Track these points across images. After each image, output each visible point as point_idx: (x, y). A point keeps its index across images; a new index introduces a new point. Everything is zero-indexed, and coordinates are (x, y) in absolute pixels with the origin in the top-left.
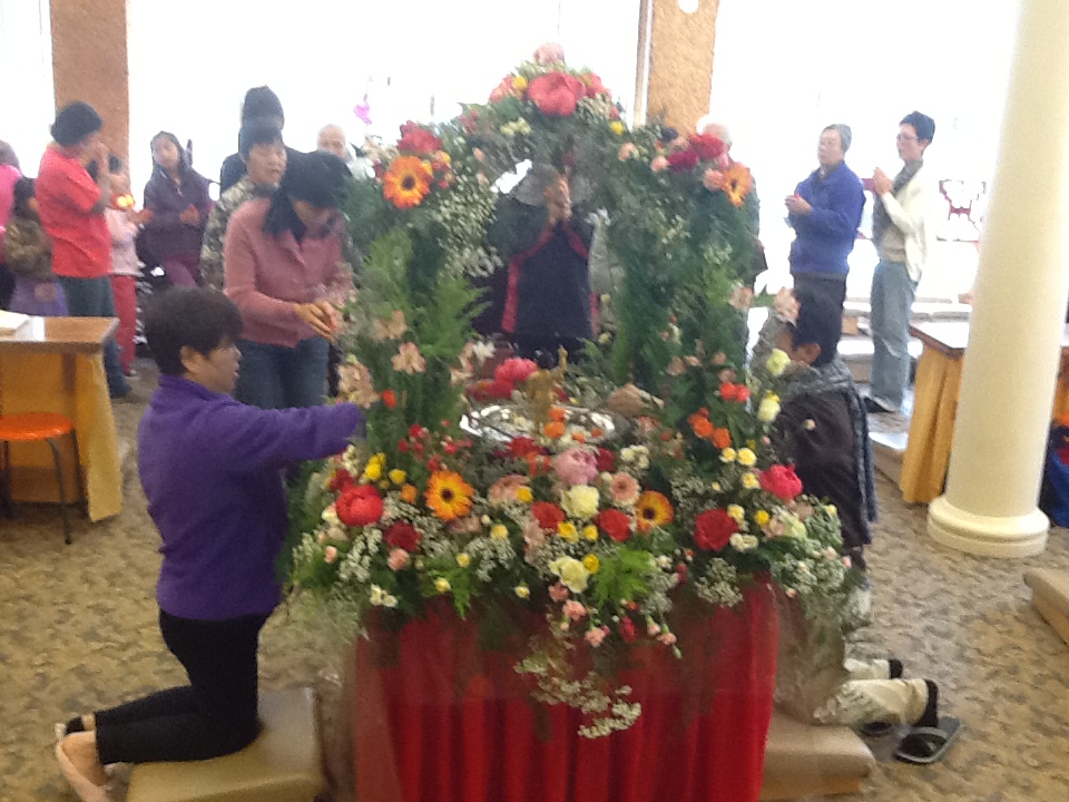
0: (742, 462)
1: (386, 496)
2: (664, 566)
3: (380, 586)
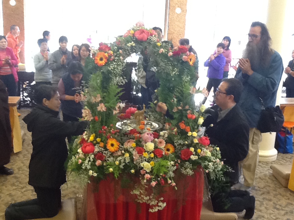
0: (193, 135)
1: (95, 145)
2: (172, 164)
3: (92, 170)
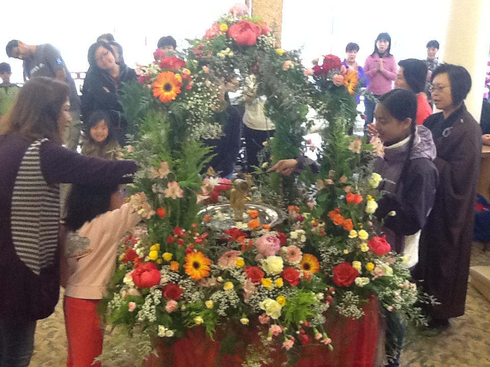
0: (360, 238)
1: (161, 269)
2: (321, 299)
3: (164, 325)
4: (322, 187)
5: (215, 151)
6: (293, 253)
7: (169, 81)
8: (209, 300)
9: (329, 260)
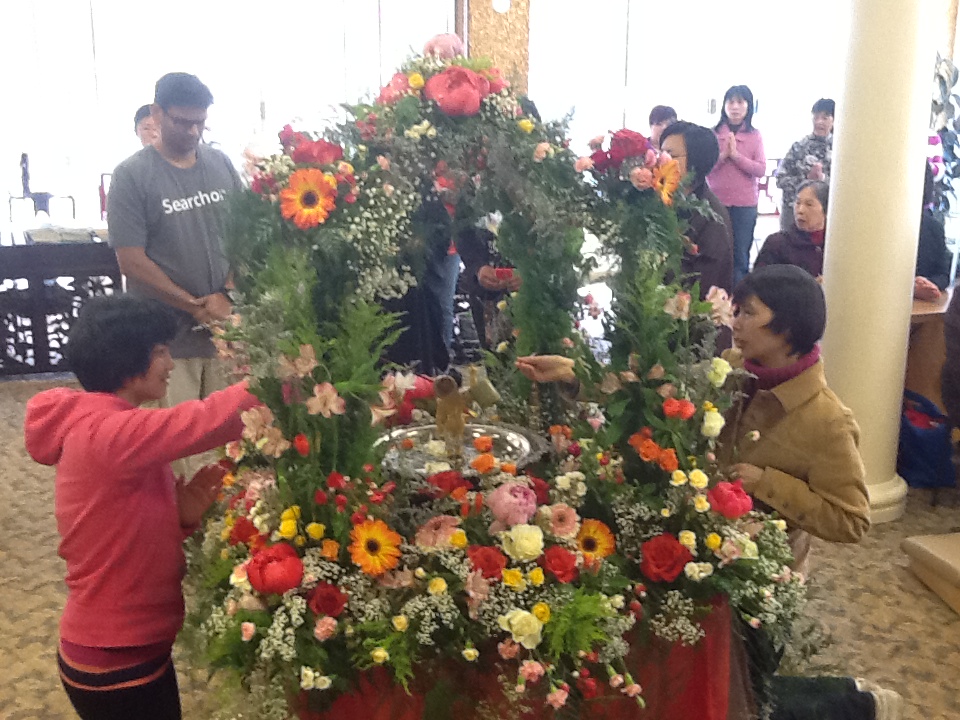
0: (692, 484)
1: (304, 555)
2: (618, 606)
3: (311, 667)
4: (615, 389)
5: (405, 320)
6: (561, 519)
7: (312, 186)
8: (399, 614)
9: (632, 530)
